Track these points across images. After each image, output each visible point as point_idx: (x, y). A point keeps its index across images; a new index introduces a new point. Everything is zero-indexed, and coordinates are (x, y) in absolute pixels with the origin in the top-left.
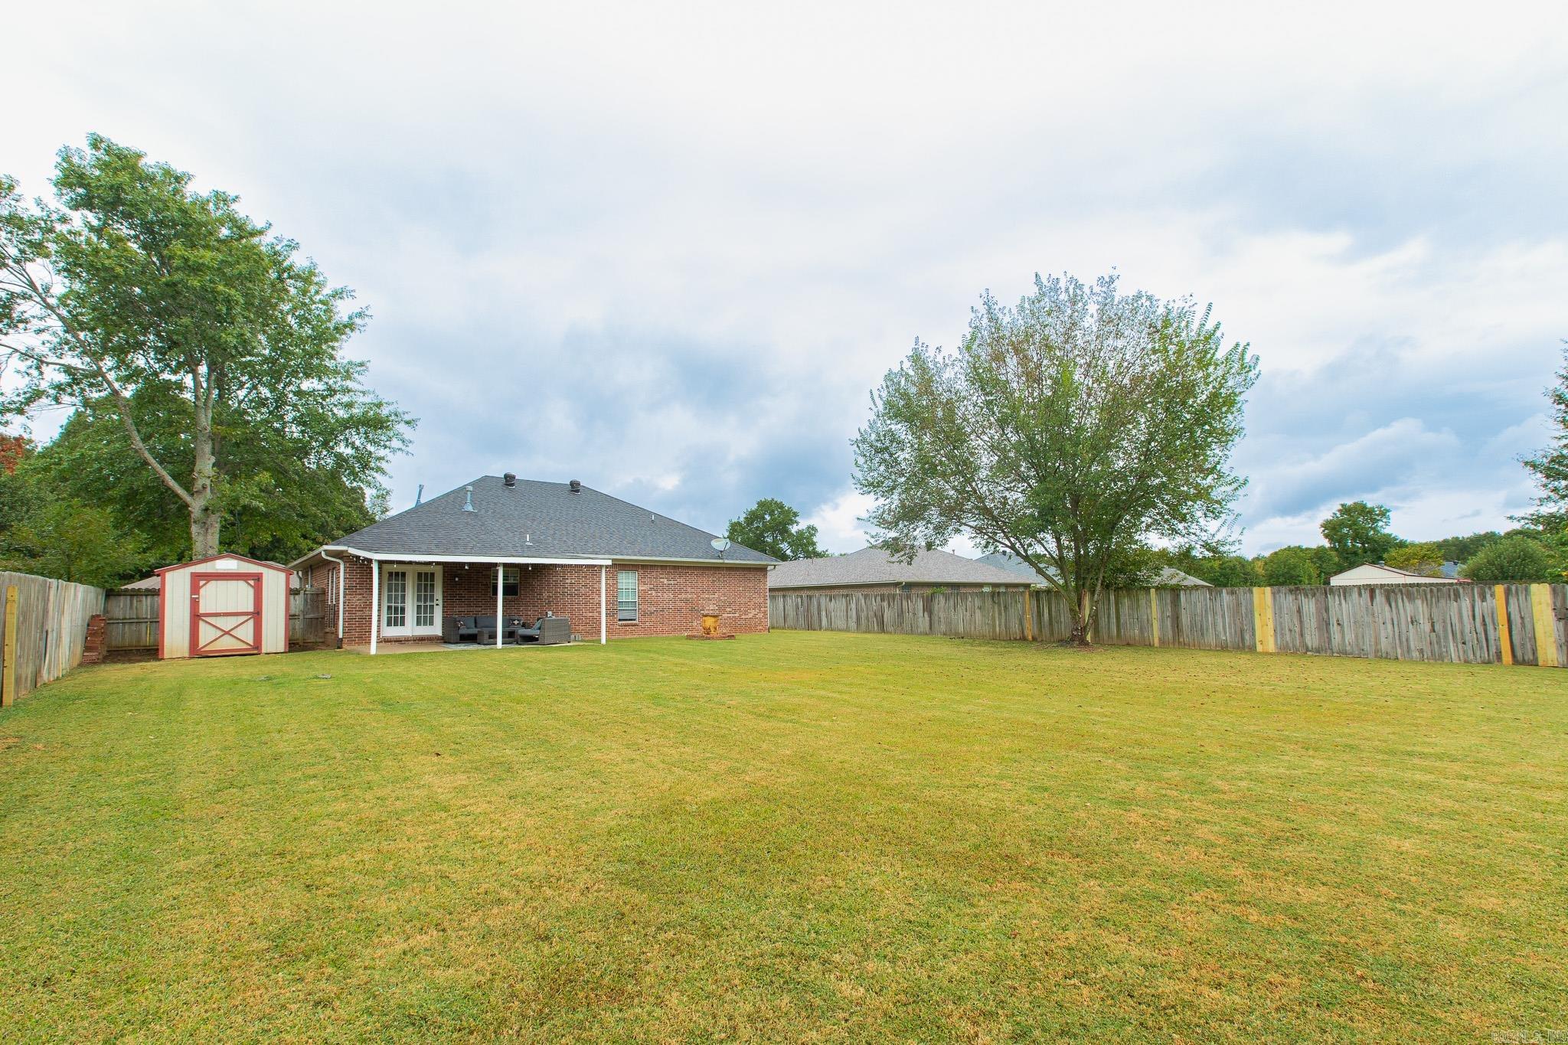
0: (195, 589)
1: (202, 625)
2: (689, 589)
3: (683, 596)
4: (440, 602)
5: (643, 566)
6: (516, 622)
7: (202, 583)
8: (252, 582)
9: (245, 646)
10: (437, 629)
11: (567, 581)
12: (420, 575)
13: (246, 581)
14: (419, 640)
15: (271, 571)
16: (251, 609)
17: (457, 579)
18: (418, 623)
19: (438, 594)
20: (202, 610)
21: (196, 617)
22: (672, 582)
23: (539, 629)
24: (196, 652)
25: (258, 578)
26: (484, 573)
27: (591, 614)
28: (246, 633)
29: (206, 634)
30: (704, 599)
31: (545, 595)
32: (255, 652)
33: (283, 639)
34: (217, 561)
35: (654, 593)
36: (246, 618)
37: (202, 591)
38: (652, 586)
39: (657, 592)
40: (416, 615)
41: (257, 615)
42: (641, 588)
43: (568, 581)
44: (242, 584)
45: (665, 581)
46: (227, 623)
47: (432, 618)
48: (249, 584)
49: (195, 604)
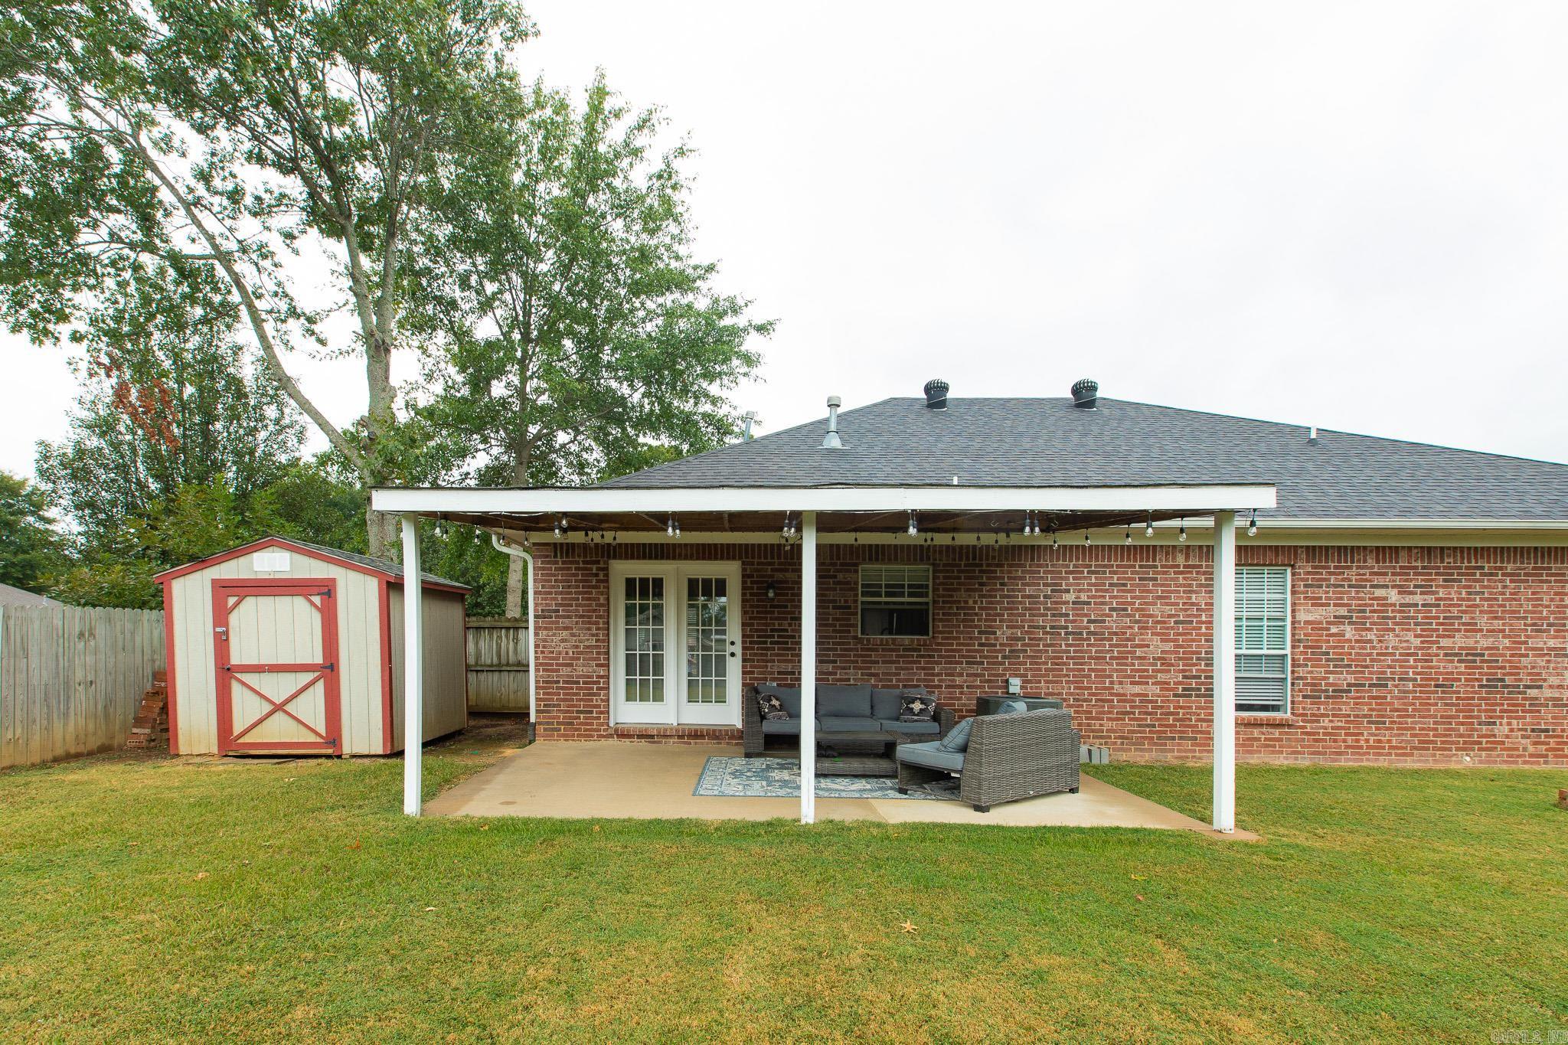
0: (221, 615)
1: (236, 689)
2: (1483, 621)
3: (1459, 641)
4: (738, 649)
5: (1312, 552)
6: (917, 706)
7: (232, 601)
8: (317, 600)
9: (312, 738)
10: (730, 713)
11: (1066, 597)
12: (693, 584)
13: (306, 596)
14: (690, 736)
15: (353, 575)
16: (319, 659)
17: (771, 594)
18: (692, 698)
19: (734, 631)
20: (235, 660)
21: (226, 672)
22: (1418, 599)
23: (963, 749)
24: (231, 746)
25: (327, 590)
26: (840, 576)
27: (1137, 689)
28: (312, 707)
29: (245, 709)
30: (1539, 652)
31: (1003, 633)
32: (330, 751)
33: (380, 725)
34: (255, 555)
35: (1349, 632)
36: (308, 677)
37: (233, 618)
38: (1343, 611)
39: (1360, 626)
40: (685, 679)
41: (329, 670)
42: (1302, 616)
43: (1070, 597)
44: (300, 602)
45: (1393, 596)
46: (279, 687)
47: (721, 685)
48: (313, 604)
49: (222, 644)
